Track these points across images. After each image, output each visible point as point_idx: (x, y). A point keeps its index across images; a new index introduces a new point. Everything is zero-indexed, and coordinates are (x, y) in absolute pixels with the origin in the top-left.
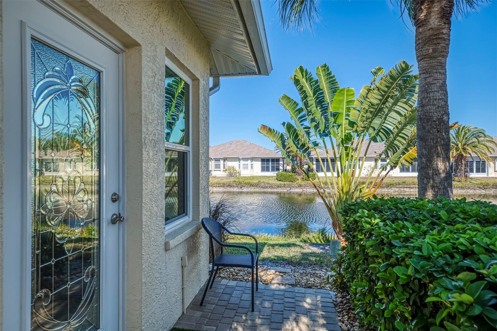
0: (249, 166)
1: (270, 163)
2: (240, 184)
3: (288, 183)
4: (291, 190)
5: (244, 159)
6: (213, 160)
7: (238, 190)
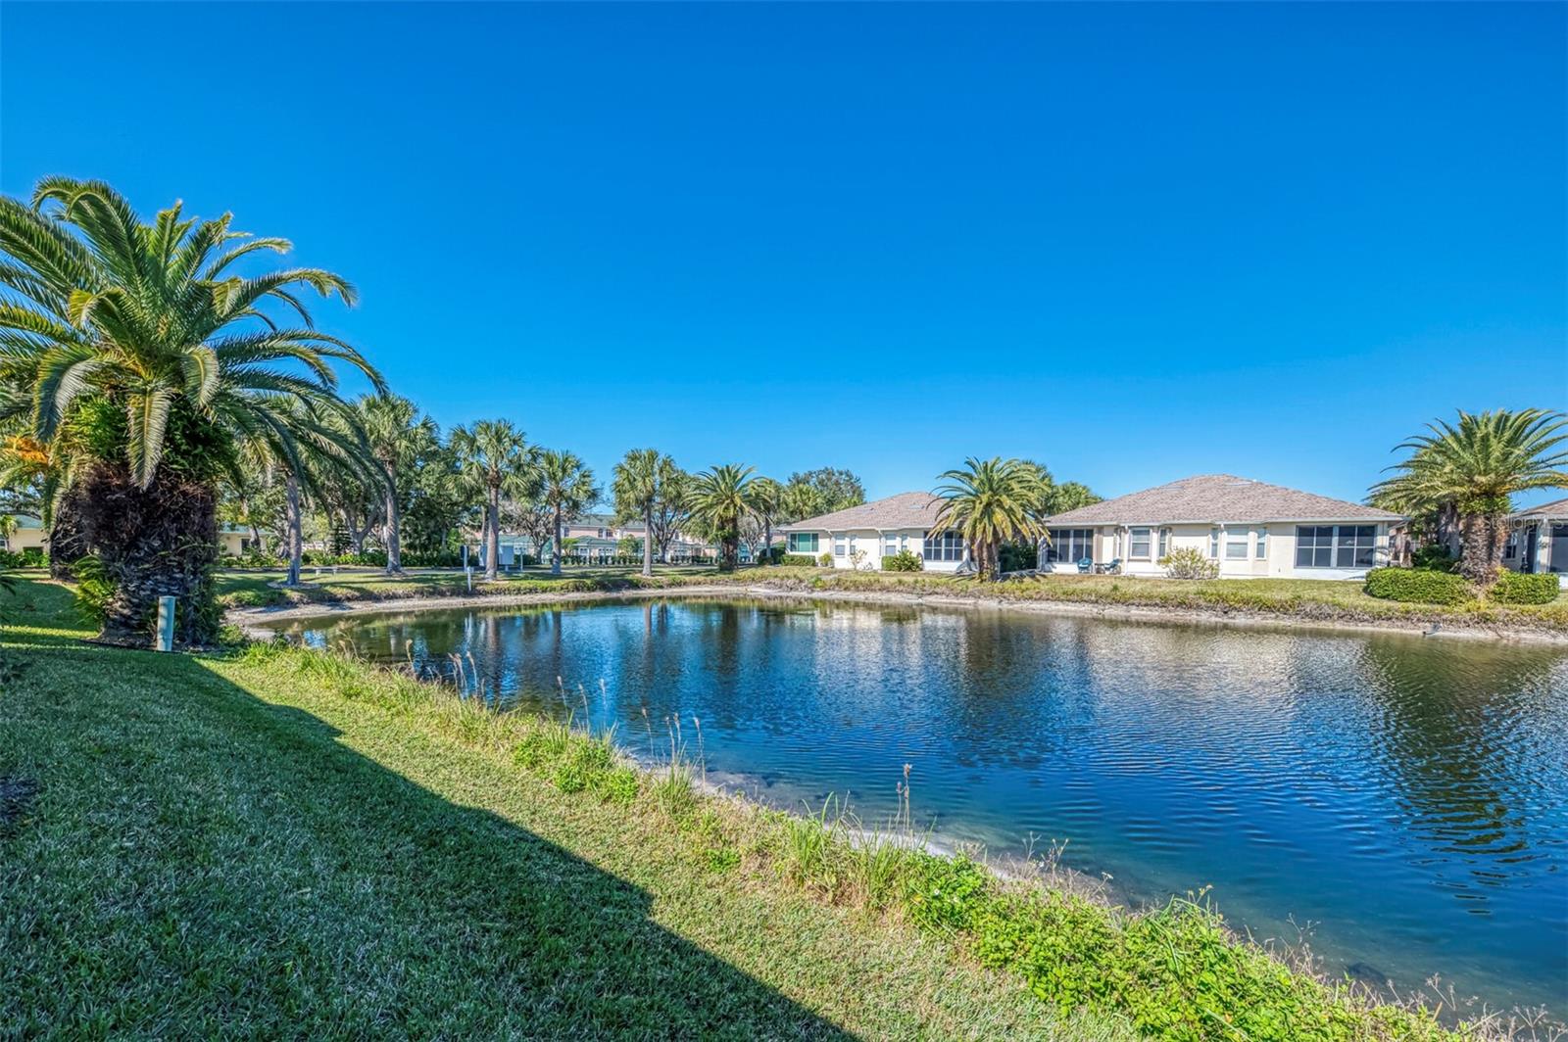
0: (1252, 550)
1: (1335, 540)
2: (1224, 603)
3: (1424, 606)
4: (1437, 634)
5: (1231, 529)
6: (1126, 532)
7: (1214, 619)
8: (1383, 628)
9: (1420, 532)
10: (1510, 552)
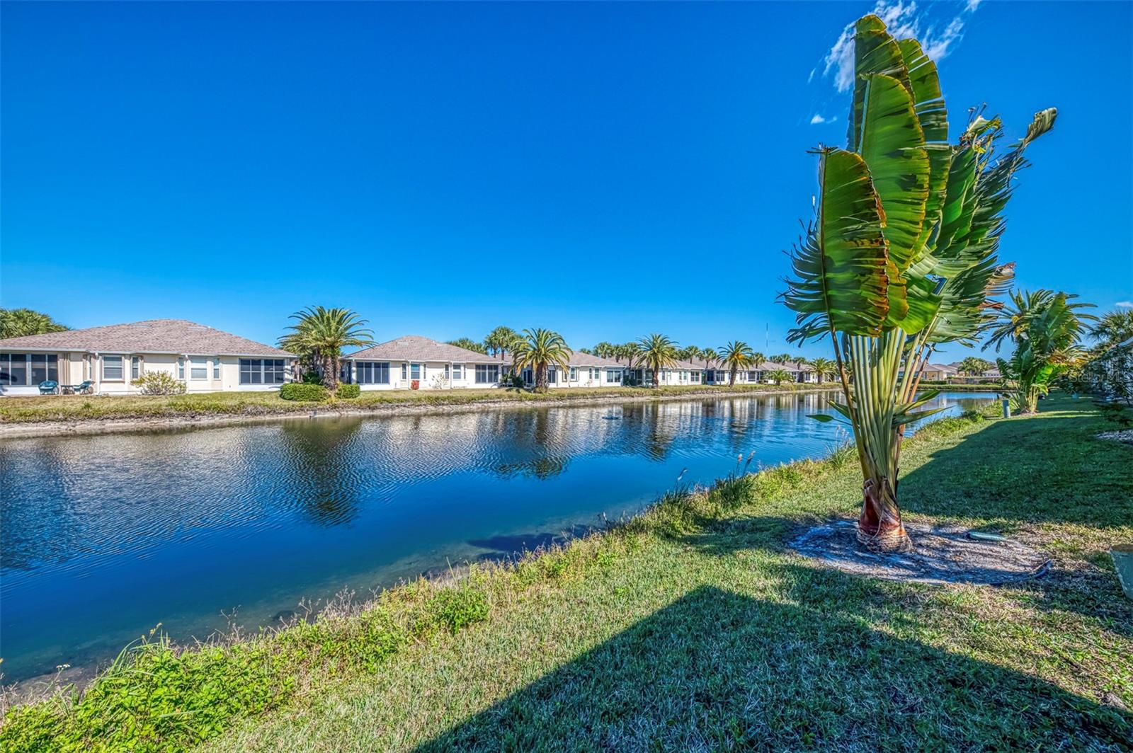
0: (210, 373)
1: (263, 367)
2: (191, 410)
3: (309, 403)
4: (317, 416)
5: (194, 359)
6: (96, 358)
8: (291, 417)
9: (306, 364)
10: (342, 374)
